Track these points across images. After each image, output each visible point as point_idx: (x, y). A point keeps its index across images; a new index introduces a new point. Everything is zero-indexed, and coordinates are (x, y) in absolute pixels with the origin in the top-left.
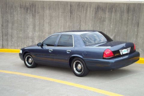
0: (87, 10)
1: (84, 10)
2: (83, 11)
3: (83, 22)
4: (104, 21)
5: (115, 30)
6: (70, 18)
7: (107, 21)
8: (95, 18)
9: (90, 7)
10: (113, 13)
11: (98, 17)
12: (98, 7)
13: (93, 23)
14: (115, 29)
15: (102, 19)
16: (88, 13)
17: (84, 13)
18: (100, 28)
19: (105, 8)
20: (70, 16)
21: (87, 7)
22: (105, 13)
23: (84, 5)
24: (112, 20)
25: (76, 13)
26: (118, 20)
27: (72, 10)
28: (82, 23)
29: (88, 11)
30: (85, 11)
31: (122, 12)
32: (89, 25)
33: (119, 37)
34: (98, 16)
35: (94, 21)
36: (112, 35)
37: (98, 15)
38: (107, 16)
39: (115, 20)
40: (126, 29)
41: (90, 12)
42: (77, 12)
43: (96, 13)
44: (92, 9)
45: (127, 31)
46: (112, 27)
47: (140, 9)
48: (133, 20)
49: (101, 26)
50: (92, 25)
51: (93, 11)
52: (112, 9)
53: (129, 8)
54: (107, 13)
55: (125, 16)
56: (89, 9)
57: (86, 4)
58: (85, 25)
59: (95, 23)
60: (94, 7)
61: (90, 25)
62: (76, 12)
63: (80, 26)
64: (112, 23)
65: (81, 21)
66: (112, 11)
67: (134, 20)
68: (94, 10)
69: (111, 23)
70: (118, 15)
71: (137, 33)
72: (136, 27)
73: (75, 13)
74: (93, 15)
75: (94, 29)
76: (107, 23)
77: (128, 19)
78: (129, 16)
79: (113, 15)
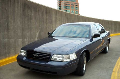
0: (14, 4)
1: (11, 4)
2: (10, 5)
3: (11, 18)
4: (31, 19)
5: (40, 27)
7: (33, 18)
8: (23, 15)
9: (18, 3)
10: (37, 13)
12: (25, 5)
13: (22, 20)
15: (30, 17)
16: (16, 9)
18: (28, 25)
19: (31, 7)
21: (14, 2)
22: (32, 12)
24: (37, 19)
26: (41, 18)
28: (10, 20)
29: (16, 6)
30: (12, 6)
31: (43, 13)
33: (42, 32)
34: (26, 14)
36: (38, 31)
38: (33, 14)
39: (39, 19)
40: (46, 26)
41: (18, 8)
43: (24, 10)
44: (19, 5)
45: (47, 27)
46: (37, 24)
47: (52, 12)
48: (49, 19)
49: (29, 23)
50: (21, 23)
51: (21, 7)
52: (36, 9)
53: (46, 10)
55: (45, 16)
56: (16, 4)
58: (14, 22)
59: (24, 20)
61: (19, 23)
63: (8, 23)
64: (37, 21)
65: (8, 17)
66: (36, 11)
68: (22, 6)
69: (36, 21)
70: (41, 15)
71: (52, 28)
72: (51, 24)
74: (21, 11)
75: (24, 26)
76: (33, 20)
77: (47, 18)
78: (47, 17)
79: (37, 14)
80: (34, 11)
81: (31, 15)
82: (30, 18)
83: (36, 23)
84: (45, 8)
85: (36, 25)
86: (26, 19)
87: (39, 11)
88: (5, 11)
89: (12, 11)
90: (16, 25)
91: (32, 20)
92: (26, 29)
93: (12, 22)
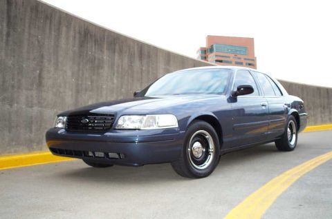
0: (59, 29)
1: (50, 29)
2: (47, 31)
3: (49, 61)
4: (100, 67)
5: (123, 90)
6: (7, 40)
8: (80, 55)
9: (68, 27)
10: (116, 54)
11: (86, 56)
12: (85, 32)
13: (77, 68)
14: (122, 87)
15: (96, 62)
16: (63, 41)
17: (53, 36)
18: (92, 82)
19: (101, 40)
20: (8, 35)
21: (60, 23)
22: (101, 51)
23: (52, 16)
24: (116, 69)
25: (27, 30)
26: (126, 69)
27: (12, 14)
28: (46, 64)
29: (63, 35)
30: (53, 33)
31: (131, 56)
32: (66, 72)
34: (87, 53)
35: (79, 64)
37: (87, 51)
38: (105, 57)
39: (120, 70)
41: (67, 39)
42: (29, 26)
43: (81, 46)
44: (72, 33)
46: (115, 81)
47: (157, 56)
48: (148, 72)
49: (95, 77)
50: (73, 73)
51: (75, 37)
52: (115, 44)
53: (141, 50)
54: (106, 51)
55: (137, 64)
56: (64, 29)
57: (58, 15)
58: (56, 69)
59: (81, 67)
60: (77, 31)
61: (69, 73)
62: (27, 25)
63: (41, 71)
64: (116, 74)
65: (42, 56)
66: (115, 49)
67: (151, 73)
68: (77, 36)
69: (114, 74)
70: (126, 61)
73: (24, 30)
74: (74, 46)
75: (80, 82)
76: (105, 71)
77: (142, 69)
78: (142, 66)
79: (116, 57)
80: (108, 49)
81: (99, 59)
82: (96, 66)
83: (112, 79)
84: (138, 44)
85: (113, 83)
86: (88, 67)
87: (121, 51)
88: (37, 43)
89: (52, 43)
90: (61, 78)
91: (101, 71)
92: (86, 90)
93: (52, 69)
